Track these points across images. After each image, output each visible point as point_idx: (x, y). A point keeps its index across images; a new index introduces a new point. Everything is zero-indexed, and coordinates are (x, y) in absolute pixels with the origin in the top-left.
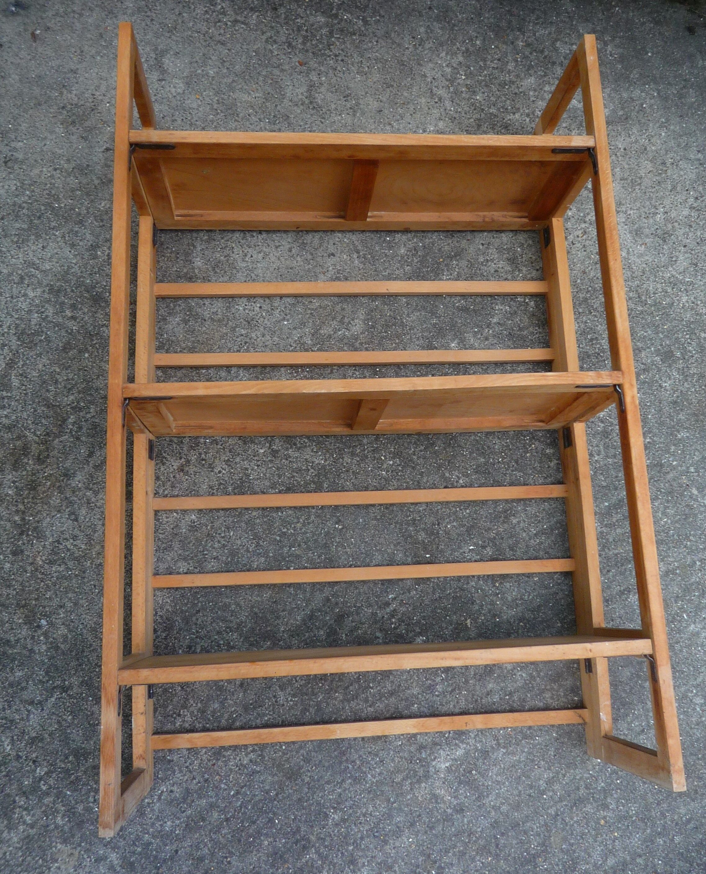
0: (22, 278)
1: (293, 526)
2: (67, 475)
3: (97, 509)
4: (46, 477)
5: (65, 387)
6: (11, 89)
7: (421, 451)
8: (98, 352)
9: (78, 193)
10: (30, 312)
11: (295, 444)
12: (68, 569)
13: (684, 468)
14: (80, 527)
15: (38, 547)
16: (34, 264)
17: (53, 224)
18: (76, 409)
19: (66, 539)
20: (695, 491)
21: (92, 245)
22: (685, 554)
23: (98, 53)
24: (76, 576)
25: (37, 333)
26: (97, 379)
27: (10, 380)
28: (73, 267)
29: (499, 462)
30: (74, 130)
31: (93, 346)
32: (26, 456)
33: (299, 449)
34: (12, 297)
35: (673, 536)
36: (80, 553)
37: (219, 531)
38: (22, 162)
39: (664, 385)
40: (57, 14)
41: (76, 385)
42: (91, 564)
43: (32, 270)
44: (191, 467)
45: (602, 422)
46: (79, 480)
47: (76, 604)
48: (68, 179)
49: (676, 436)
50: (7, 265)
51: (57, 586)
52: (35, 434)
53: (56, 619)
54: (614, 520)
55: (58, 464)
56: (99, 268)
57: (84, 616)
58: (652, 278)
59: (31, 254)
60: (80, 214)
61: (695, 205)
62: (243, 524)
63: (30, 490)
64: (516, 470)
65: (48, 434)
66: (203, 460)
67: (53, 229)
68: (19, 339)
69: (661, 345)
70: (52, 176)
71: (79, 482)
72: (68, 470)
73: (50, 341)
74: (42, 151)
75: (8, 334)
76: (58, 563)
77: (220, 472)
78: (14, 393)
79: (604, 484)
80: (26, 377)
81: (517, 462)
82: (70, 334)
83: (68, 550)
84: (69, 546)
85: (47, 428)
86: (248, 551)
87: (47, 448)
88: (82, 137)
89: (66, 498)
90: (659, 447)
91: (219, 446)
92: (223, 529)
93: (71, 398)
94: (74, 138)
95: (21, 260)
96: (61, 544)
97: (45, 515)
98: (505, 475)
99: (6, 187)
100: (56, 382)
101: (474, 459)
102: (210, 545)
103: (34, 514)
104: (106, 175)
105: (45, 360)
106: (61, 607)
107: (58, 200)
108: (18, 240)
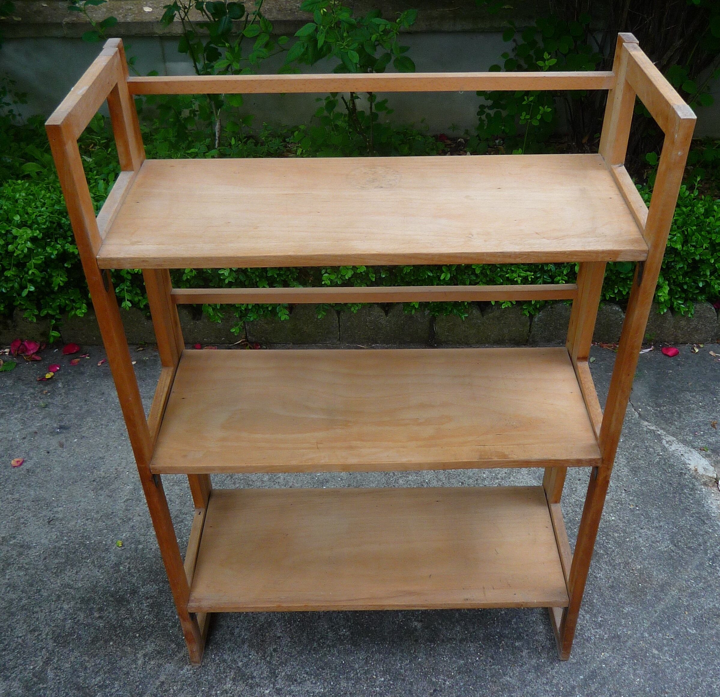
0: (59, 597)
5: (93, 671)
6: (55, 476)
7: (407, 665)
8: (121, 639)
9: (105, 531)
10: (65, 620)
11: (296, 680)
13: (638, 635)
16: (69, 585)
17: (85, 555)
18: (102, 687)
20: (656, 652)
21: (116, 564)
23: (120, 445)
25: (71, 634)
26: (120, 660)
27: (46, 674)
28: (100, 582)
29: (477, 661)
30: (102, 492)
31: (116, 636)
33: (300, 683)
34: (50, 612)
35: (650, 692)
38: (61, 520)
39: (598, 576)
40: (90, 428)
41: (102, 667)
43: (68, 589)
48: (97, 524)
49: (623, 611)
50: (47, 590)
54: (593, 689)
56: (121, 578)
59: (67, 579)
60: (106, 545)
64: (493, 665)
67: (85, 558)
68: (55, 642)
70: (85, 525)
73: (80, 639)
74: (78, 509)
75: (46, 639)
78: (49, 684)
80: (60, 669)
81: (492, 658)
82: (98, 629)
88: (109, 496)
90: (611, 623)
93: (98, 679)
94: (101, 498)
95: (59, 584)
98: (485, 670)
99: (49, 537)
100: (86, 668)
101: (455, 662)
104: (126, 516)
105: (76, 653)
107: (89, 538)
108: (57, 571)
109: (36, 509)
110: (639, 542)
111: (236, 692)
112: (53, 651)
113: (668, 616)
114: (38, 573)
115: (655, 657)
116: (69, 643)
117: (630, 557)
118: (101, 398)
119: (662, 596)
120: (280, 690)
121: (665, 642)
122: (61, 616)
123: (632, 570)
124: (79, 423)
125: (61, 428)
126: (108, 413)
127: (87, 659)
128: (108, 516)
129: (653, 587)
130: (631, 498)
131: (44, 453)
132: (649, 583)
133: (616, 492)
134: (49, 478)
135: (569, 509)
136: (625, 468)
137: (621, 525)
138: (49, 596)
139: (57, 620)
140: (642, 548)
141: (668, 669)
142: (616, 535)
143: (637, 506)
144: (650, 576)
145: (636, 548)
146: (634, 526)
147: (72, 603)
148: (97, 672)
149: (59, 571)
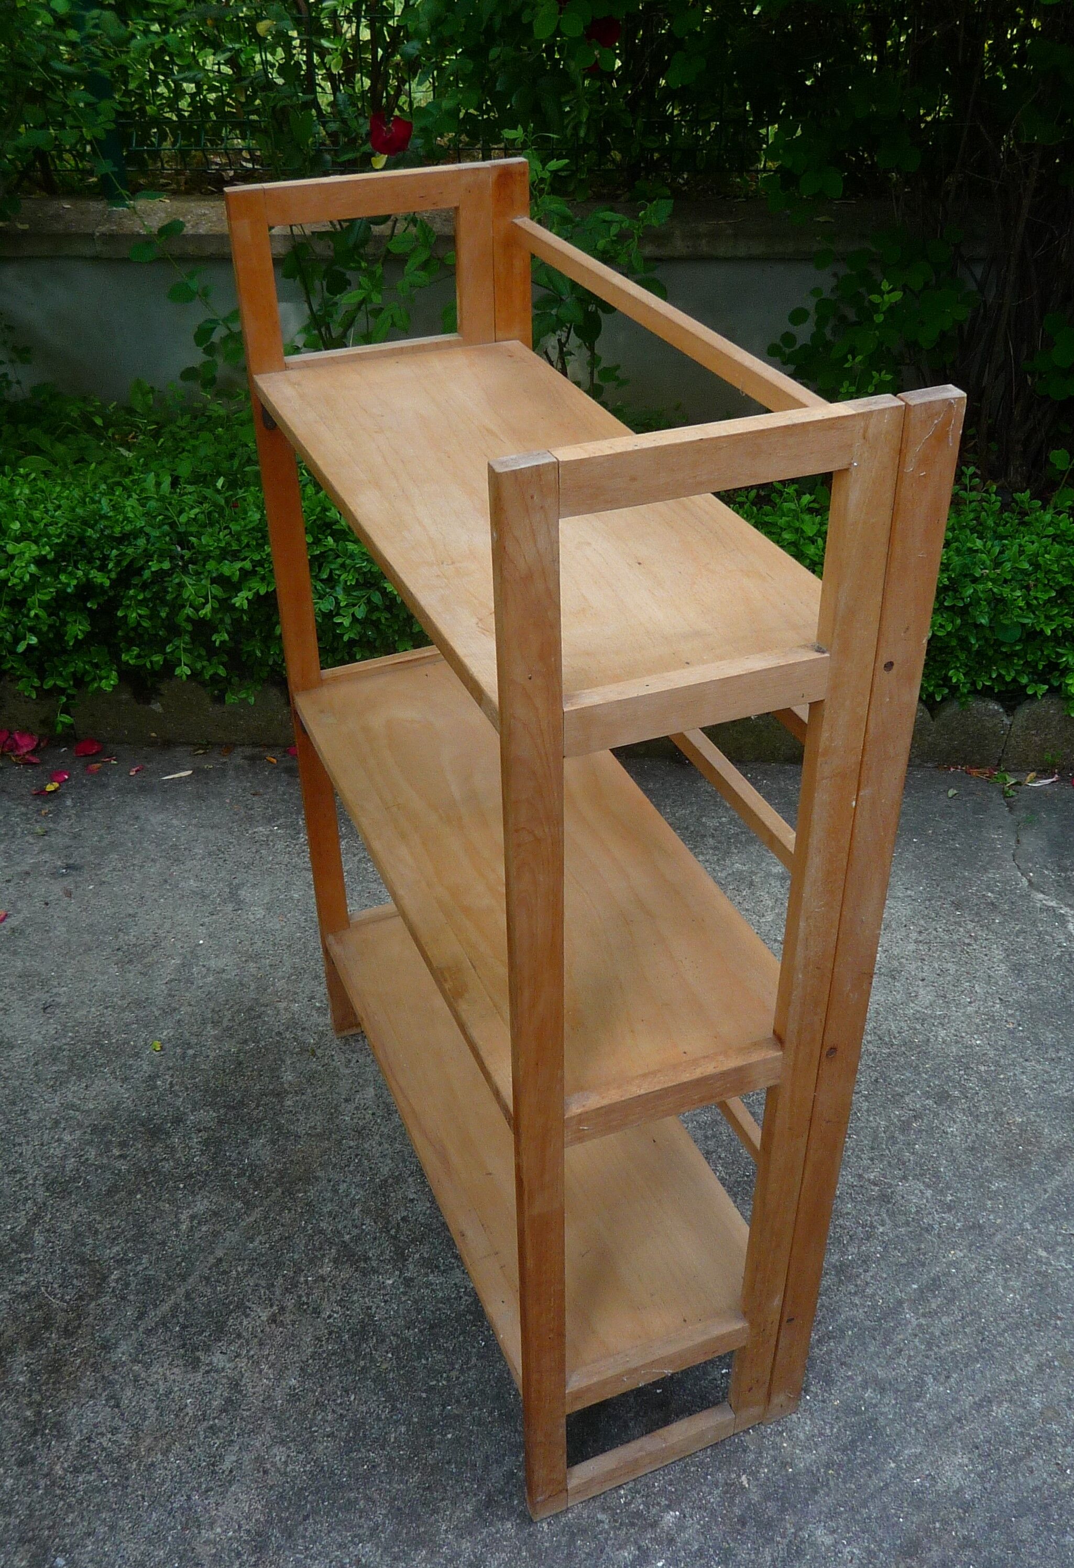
0: (57, 1123)
1: (445, 1375)
2: (106, 1346)
3: (148, 1388)
4: (75, 1353)
5: (108, 1237)
6: (57, 940)
8: (154, 1191)
9: (135, 1026)
10: (65, 1157)
11: (437, 1267)
12: (102, 1477)
13: (1014, 1226)
14: (123, 1414)
15: (58, 1451)
16: (73, 1105)
17: (100, 1061)
18: (121, 1262)
19: (102, 1434)
20: (1044, 1254)
21: (150, 1076)
22: (1059, 1337)
23: (161, 896)
24: (115, 1485)
25: (74, 1180)
26: (152, 1222)
27: (32, 1238)
28: (124, 1102)
30: (131, 968)
31: (147, 1185)
32: (47, 1329)
34: (42, 1145)
35: (1032, 1315)
36: (122, 1451)
37: (333, 1397)
38: (65, 1006)
39: (949, 1130)
40: (114, 870)
41: (123, 1232)
42: (139, 1465)
43: (71, 1112)
44: (287, 1315)
45: (876, 1185)
46: (122, 1352)
47: (112, 1528)
48: (122, 1015)
49: (989, 1188)
50: (38, 1111)
51: (85, 1505)
52: (62, 1299)
53: (80, 1554)
54: (934, 1306)
55: (93, 1334)
56: (158, 1099)
57: (123, 1545)
58: (891, 1017)
59: (70, 1095)
60: (135, 1047)
61: (921, 938)
62: (369, 1382)
63: (51, 1372)
65: (81, 1298)
66: (304, 1304)
67: (101, 1066)
68: (48, 1189)
69: (929, 1086)
70: (102, 1015)
71: (123, 1354)
72: (108, 1341)
73: (89, 1187)
74: (92, 992)
75: (34, 1185)
76: (87, 1470)
77: (330, 1317)
78: (36, 1253)
79: (904, 1261)
80: (55, 1232)
82: (118, 1175)
83: (104, 1449)
84: (105, 1444)
85: (80, 1290)
86: (379, 1418)
87: (79, 1316)
88: (142, 974)
89: (103, 1377)
90: (968, 1205)
91: (326, 1284)
92: (339, 1393)
93: (116, 1249)
94: (130, 976)
95: (57, 1104)
96: (94, 1442)
97: (71, 1404)
99: (44, 1032)
100: (96, 1231)
102: (320, 1417)
103: (55, 1404)
104: (169, 1005)
105: (82, 1209)
106: (89, 1534)
107: (108, 1035)
108: (55, 1083)
109: (23, 988)
110: (1022, 1081)
111: (339, 1279)
112: (44, 1204)
113: (1067, 1199)
114: (25, 1085)
115: (1041, 1262)
116: (70, 1193)
117: (1005, 1105)
118: (133, 825)
119: (1058, 1166)
120: (412, 1280)
121: (1059, 1238)
122: (58, 1152)
123: (1008, 1124)
124: (97, 861)
125: (68, 867)
126: (144, 849)
127: (98, 1218)
128: (139, 1004)
129: (1042, 1153)
130: (1010, 1012)
131: (39, 905)
132: (1035, 1146)
133: (985, 1001)
134: (46, 942)
135: (902, 1024)
136: (1001, 965)
137: (992, 1053)
138: (41, 1121)
139: (53, 1156)
140: (1026, 1091)
141: (1063, 1281)
142: (983, 1068)
143: (1019, 1025)
144: (1038, 1135)
145: (1016, 1090)
146: (1014, 1056)
147: (78, 1133)
148: (114, 1239)
149: (58, 1083)
